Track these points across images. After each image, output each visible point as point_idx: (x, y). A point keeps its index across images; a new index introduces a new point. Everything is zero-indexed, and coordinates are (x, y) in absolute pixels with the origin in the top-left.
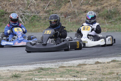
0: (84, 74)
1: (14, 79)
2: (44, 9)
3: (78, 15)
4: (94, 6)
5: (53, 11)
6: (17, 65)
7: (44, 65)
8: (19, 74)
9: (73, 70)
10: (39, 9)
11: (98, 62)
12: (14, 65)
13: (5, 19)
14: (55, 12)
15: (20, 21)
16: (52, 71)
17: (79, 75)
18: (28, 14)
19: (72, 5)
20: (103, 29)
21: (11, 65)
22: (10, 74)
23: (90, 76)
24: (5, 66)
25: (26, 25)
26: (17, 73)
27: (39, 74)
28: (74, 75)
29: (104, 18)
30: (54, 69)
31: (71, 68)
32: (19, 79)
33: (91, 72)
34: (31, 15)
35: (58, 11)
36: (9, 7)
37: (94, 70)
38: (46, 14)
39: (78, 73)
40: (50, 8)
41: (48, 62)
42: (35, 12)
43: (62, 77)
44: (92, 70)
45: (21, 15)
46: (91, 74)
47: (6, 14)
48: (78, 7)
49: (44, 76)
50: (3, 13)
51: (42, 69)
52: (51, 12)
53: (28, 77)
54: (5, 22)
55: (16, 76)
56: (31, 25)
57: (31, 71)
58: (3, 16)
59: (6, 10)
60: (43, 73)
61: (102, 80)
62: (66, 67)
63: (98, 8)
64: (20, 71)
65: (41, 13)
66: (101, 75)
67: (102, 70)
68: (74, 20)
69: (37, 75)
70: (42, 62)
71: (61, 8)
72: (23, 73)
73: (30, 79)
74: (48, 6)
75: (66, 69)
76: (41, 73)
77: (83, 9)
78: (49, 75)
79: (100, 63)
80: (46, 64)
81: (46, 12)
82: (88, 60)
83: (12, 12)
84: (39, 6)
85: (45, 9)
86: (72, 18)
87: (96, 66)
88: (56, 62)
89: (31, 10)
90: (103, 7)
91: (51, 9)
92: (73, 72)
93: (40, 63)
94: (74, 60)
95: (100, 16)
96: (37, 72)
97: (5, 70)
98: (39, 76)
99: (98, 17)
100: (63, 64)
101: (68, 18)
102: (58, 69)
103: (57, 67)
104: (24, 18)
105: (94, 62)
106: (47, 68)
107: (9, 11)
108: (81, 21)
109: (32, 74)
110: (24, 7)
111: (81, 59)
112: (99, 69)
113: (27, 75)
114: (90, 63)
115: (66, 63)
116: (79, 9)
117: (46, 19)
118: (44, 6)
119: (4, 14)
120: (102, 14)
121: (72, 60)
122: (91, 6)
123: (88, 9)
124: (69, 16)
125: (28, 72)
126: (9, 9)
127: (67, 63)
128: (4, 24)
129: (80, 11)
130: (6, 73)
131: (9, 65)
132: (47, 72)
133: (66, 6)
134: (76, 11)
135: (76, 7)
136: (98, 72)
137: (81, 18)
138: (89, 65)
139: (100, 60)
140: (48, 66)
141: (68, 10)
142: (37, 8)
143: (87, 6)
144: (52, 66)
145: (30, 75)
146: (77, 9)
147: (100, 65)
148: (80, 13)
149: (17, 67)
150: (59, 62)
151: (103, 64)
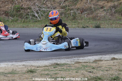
0: (100, 70)
1: (30, 74)
2: (60, 4)
3: (95, 11)
4: (111, 2)
5: (69, 6)
6: (32, 60)
7: (60, 60)
8: (34, 69)
9: (88, 66)
10: (55, 5)
11: (114, 58)
12: (30, 60)
13: (21, 14)
14: (71, 8)
15: (36, 16)
16: (68, 66)
17: (95, 71)
18: (44, 9)
19: (89, 1)
20: (120, 25)
21: (27, 61)
22: (25, 69)
23: (106, 72)
24: (20, 61)
25: (42, 20)
26: (33, 68)
27: (54, 69)
28: (90, 71)
29: (120, 14)
30: (70, 65)
31: (87, 64)
32: (35, 74)
33: (107, 68)
34: (48, 11)
35: (74, 7)
36: (25, 2)
37: (110, 66)
38: (62, 10)
39: (94, 69)
40: (67, 3)
41: (64, 58)
42: (51, 7)
43: (78, 72)
44: (108, 66)
45: (37, 11)
46: (107, 71)
47: (22, 9)
48: (95, 3)
49: (60, 72)
50: (18, 8)
51: (57, 64)
52: (68, 7)
53: (43, 72)
54: (21, 18)
55: (31, 71)
56: (47, 20)
57: (47, 66)
58: (19, 11)
59: (22, 5)
60: (59, 68)
61: (118, 76)
62: (82, 63)
63: (114, 4)
64: (35, 66)
65: (57, 9)
66: (117, 71)
67: (118, 66)
68: (91, 16)
69: (52, 71)
70: (57, 57)
71: (78, 4)
72: (38, 68)
73: (45, 74)
74: (65, 1)
75: (82, 65)
76: (57, 69)
77: (99, 5)
78: (65, 70)
79: (117, 59)
80: (62, 60)
81: (62, 8)
82: (104, 56)
83: (28, 7)
84: (55, 1)
85: (62, 4)
86: (88, 14)
87: (112, 62)
88: (72, 57)
89: (47, 6)
90: (119, 3)
91: (67, 5)
92: (89, 68)
93: (56, 59)
94: (90, 56)
95: (117, 12)
96: (52, 67)
97: (20, 65)
98: (55, 71)
99: (114, 13)
100: (79, 60)
101: (84, 14)
102: (73, 65)
103: (73, 63)
104: (40, 13)
105: (110, 58)
106: (62, 63)
107: (25, 6)
108: (98, 17)
109: (47, 69)
110: (40, 3)
111: (97, 55)
112: (115, 66)
113: (42, 71)
114: (106, 59)
115: (81, 58)
116: (95, 5)
117: (62, 15)
118: (60, 1)
119: (20, 9)
120: (119, 10)
121: (87, 56)
122: (108, 2)
123: (104, 4)
124: (85, 11)
125: (44, 68)
126: (25, 4)
127: (83, 58)
128: (20, 19)
129: (96, 7)
130: (21, 68)
131: (25, 60)
132: (62, 68)
133: (83, 2)
134: (93, 6)
135: (92, 2)
136: (114, 68)
137: (98, 13)
138: (105, 61)
139: (116, 56)
140: (64, 62)
141: (85, 6)
142: (53, 3)
143: (103, 2)
144: (68, 61)
145: (46, 70)
146: (94, 5)
147: (116, 61)
148: (96, 9)
149: (32, 62)
150: (75, 57)
151: (120, 61)
